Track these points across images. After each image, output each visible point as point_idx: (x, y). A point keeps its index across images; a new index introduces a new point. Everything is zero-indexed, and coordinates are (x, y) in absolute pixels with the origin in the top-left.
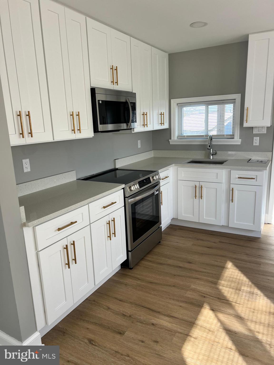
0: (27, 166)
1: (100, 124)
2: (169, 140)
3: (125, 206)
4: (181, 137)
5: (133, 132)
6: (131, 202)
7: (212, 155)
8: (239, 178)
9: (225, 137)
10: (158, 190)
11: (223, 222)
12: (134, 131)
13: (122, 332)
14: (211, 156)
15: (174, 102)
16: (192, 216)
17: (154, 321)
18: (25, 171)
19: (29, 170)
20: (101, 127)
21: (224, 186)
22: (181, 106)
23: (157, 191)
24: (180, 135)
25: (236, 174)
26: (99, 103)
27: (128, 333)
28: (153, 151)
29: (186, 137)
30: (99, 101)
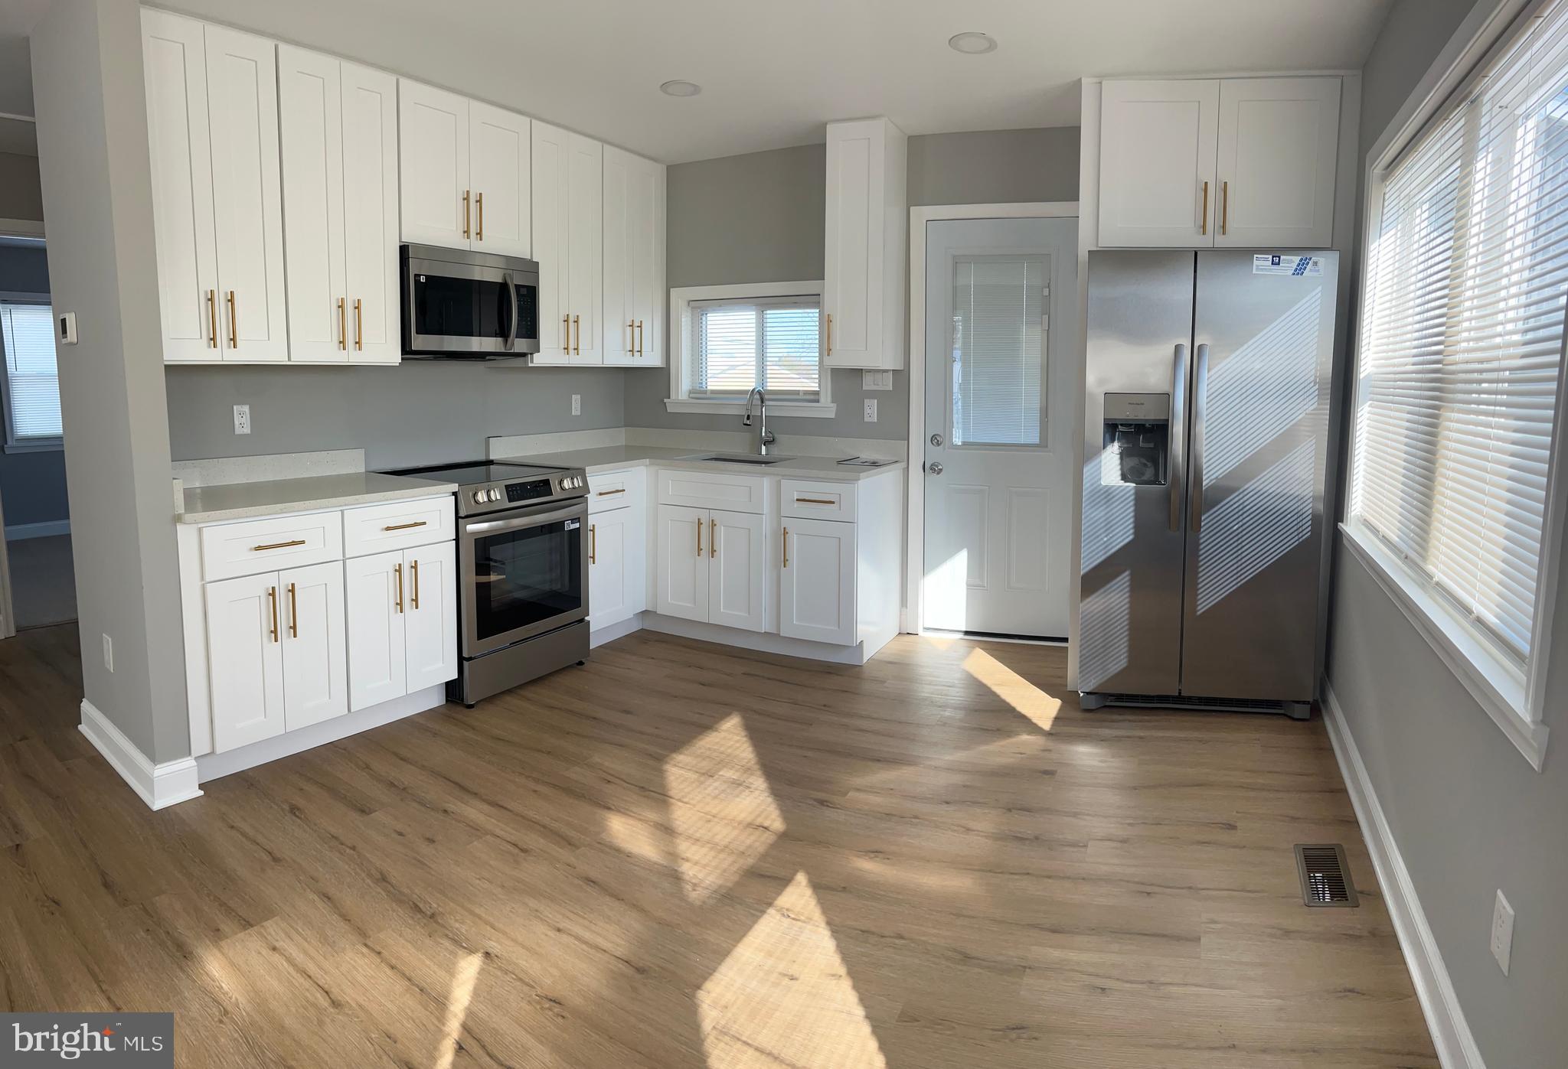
0: (243, 420)
1: (418, 332)
2: (665, 400)
3: (457, 540)
4: (699, 394)
5: (530, 365)
6: (473, 533)
7: (765, 445)
8: (797, 500)
9: (801, 397)
10: (581, 518)
11: (765, 625)
12: (532, 362)
13: (367, 811)
14: (763, 448)
15: (679, 295)
16: (689, 605)
17: (451, 807)
18: (238, 431)
19: (247, 430)
20: (419, 342)
21: (766, 525)
22: (700, 307)
23: (573, 521)
24: (698, 388)
25: (794, 488)
26: (417, 282)
27: (378, 816)
28: (623, 429)
29: (708, 395)
30: (417, 276)
